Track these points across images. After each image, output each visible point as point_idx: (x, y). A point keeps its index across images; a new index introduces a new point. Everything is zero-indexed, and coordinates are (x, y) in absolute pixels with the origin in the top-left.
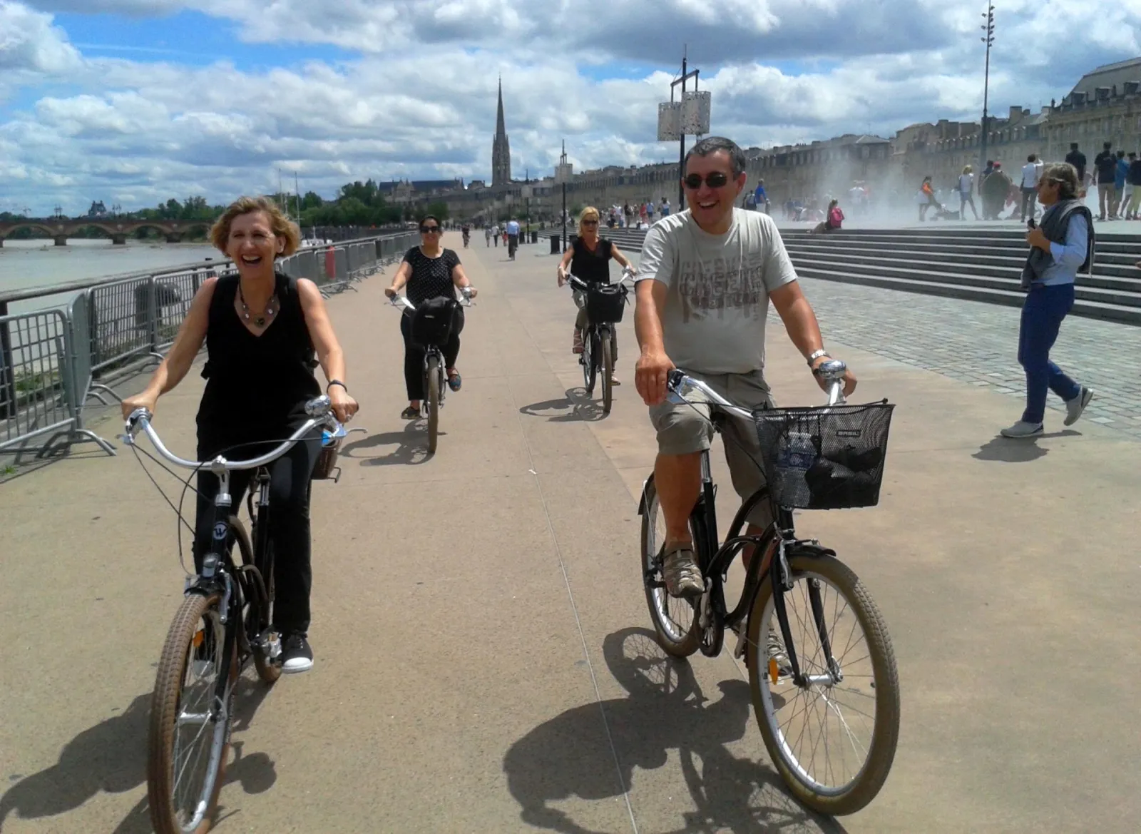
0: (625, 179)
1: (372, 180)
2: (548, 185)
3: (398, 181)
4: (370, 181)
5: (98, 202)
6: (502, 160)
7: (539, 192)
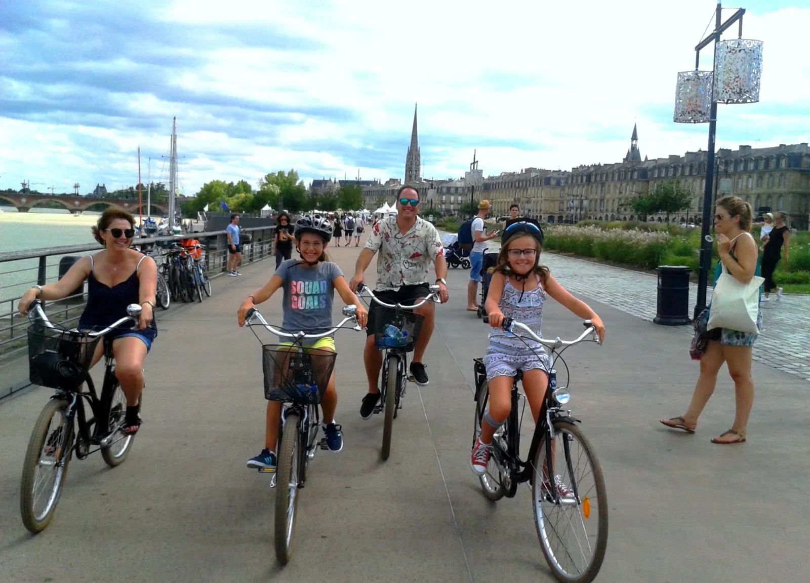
0: (552, 180)
1: (295, 170)
2: (462, 184)
3: (328, 179)
4: (292, 170)
5: (101, 185)
6: (414, 166)
7: (453, 190)
